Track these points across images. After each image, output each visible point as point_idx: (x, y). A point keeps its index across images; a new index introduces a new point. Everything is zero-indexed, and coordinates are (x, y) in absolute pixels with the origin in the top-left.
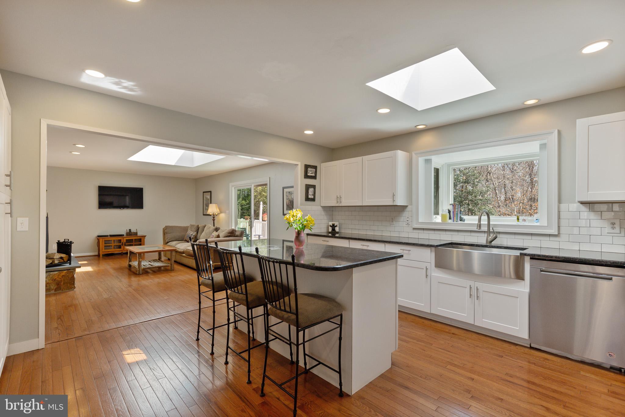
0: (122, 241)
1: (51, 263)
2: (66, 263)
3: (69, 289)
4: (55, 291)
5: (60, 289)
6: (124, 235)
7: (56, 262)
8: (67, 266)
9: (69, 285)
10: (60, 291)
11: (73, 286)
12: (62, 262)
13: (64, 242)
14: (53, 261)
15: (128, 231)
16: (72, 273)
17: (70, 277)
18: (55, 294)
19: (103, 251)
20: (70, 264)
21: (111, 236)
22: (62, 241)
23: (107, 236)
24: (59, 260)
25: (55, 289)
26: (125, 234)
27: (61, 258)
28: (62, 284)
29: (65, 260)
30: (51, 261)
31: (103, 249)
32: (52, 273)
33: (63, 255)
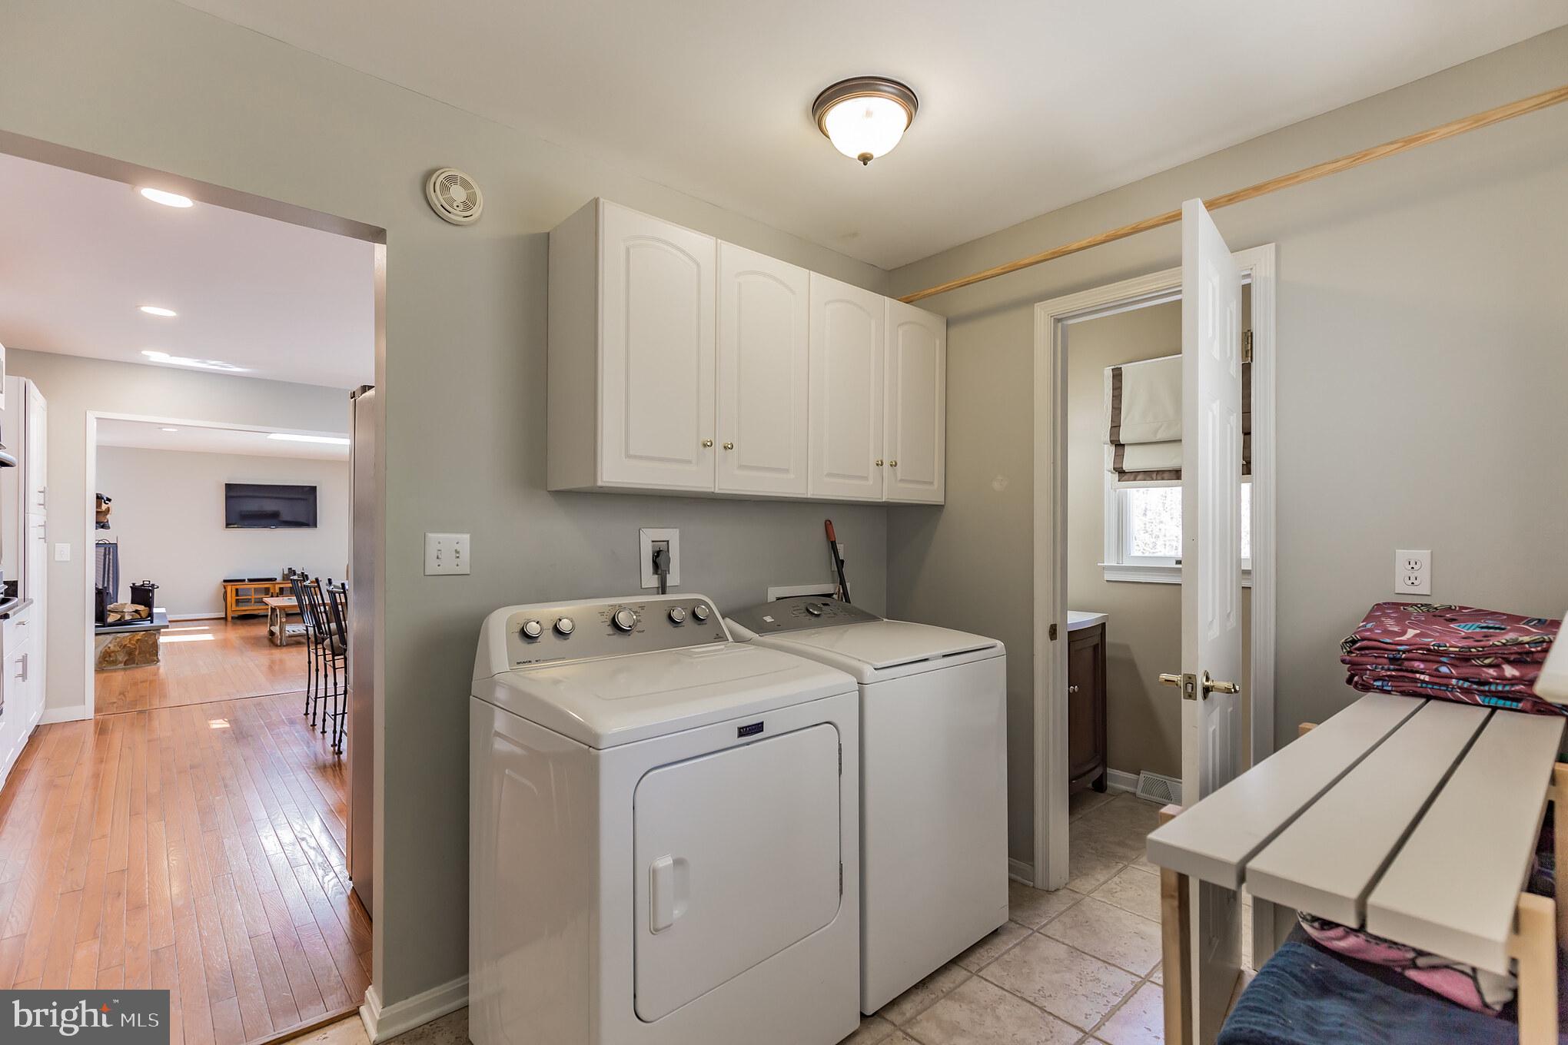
0: (271, 591)
1: (119, 620)
2: (142, 619)
3: (148, 663)
4: (125, 665)
5: (134, 663)
6: (276, 579)
7: (128, 617)
8: (147, 624)
9: (148, 655)
10: (133, 665)
11: (155, 658)
12: (138, 617)
13: (143, 585)
14: (122, 617)
15: (286, 572)
16: (153, 637)
17: (151, 643)
18: (125, 669)
19: (235, 610)
20: (152, 622)
21: (250, 580)
22: (139, 583)
23: (244, 580)
24: (132, 615)
25: (126, 662)
26: (279, 579)
27: (137, 611)
28: (137, 653)
29: (144, 615)
30: (119, 617)
31: (234, 605)
32: (119, 635)
33: (141, 608)
